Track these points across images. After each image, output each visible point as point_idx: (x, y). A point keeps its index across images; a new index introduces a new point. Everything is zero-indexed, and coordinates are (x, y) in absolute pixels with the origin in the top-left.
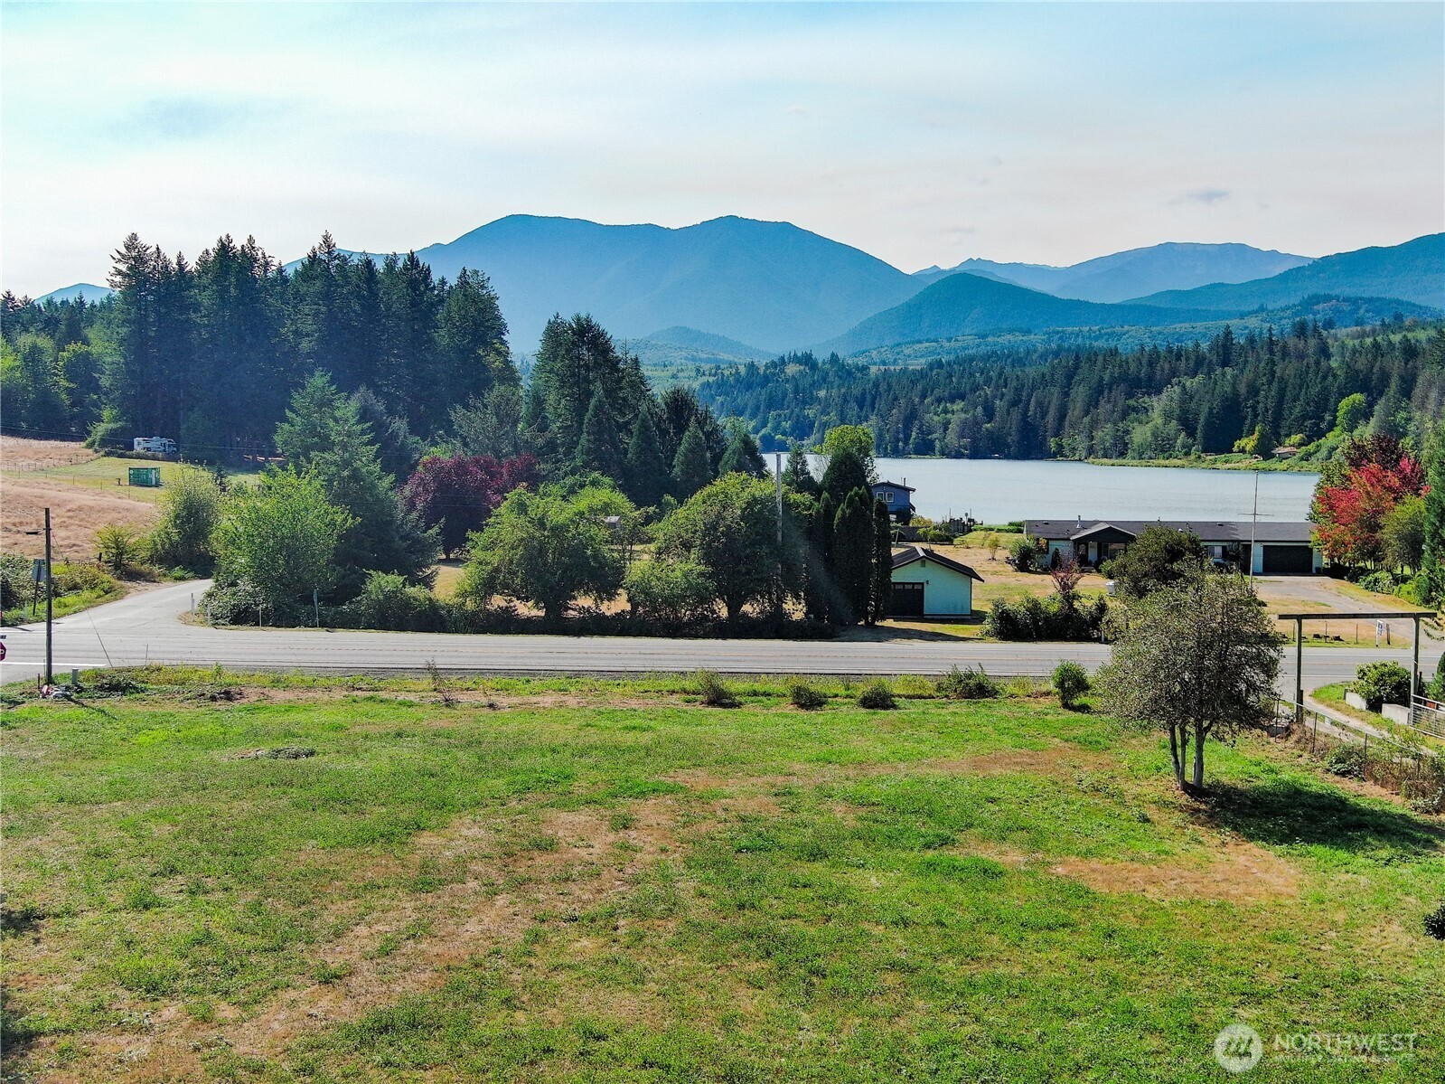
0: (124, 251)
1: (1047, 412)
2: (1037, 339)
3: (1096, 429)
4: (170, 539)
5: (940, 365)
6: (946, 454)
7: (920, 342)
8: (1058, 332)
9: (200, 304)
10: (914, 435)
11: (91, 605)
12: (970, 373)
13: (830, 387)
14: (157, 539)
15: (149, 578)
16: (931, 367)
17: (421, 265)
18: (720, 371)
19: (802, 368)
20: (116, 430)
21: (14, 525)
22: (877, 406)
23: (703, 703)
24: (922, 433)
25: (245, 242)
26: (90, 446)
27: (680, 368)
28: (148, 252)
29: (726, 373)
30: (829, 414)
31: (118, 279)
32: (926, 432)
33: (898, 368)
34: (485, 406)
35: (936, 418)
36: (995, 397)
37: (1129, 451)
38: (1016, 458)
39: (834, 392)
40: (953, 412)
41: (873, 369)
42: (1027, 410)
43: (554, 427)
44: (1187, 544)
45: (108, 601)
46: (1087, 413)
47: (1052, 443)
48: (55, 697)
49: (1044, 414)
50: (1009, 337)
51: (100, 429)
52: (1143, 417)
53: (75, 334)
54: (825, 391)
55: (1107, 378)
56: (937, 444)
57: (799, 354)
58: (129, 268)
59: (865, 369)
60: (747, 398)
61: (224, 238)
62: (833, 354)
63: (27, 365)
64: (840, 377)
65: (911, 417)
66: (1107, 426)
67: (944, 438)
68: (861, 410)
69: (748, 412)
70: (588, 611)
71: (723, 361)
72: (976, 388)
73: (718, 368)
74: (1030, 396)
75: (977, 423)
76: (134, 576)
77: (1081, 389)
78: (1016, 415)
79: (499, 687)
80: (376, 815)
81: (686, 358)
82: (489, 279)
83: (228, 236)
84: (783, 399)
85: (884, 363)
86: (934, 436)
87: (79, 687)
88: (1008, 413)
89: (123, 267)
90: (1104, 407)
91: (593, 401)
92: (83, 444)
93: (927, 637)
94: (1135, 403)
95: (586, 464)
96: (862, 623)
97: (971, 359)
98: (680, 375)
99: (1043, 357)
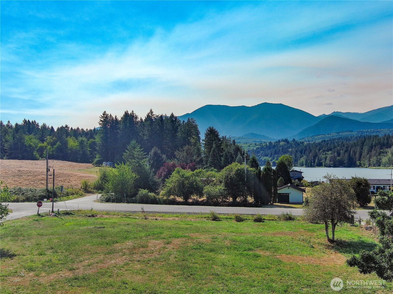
0: (102, 115)
1: (356, 154)
2: (355, 133)
3: (371, 158)
4: (99, 183)
5: (325, 141)
6: (326, 166)
7: (319, 135)
8: (361, 131)
9: (120, 128)
10: (316, 161)
11: (75, 198)
12: (333, 143)
13: (292, 148)
14: (96, 183)
15: (93, 193)
16: (322, 142)
17: (175, 116)
18: (262, 144)
19: (285, 143)
20: (99, 160)
21: (64, 180)
22: (306, 153)
23: (211, 220)
24: (319, 160)
25: (131, 112)
26: (93, 165)
27: (251, 144)
28: (108, 115)
29: (263, 145)
30: (292, 155)
31: (101, 122)
32: (320, 160)
33: (312, 142)
34: (184, 150)
35: (323, 156)
36: (340, 150)
37: (381, 164)
38: (347, 167)
39: (294, 149)
40: (328, 154)
41: (305, 143)
42: (350, 153)
43: (203, 156)
44: (363, 181)
45: (80, 197)
46: (368, 154)
47: (358, 163)
48: (53, 215)
49: (355, 154)
50: (346, 133)
51: (96, 160)
52: (385, 155)
53: (92, 137)
54: (291, 149)
55: (374, 143)
56: (323, 163)
57: (284, 139)
58: (104, 120)
59: (303, 142)
60: (269, 152)
61: (126, 111)
62: (293, 139)
63: (80, 145)
64: (295, 145)
65: (315, 156)
66: (374, 157)
67: (326, 161)
68: (301, 154)
69: (269, 155)
70: (195, 199)
71: (263, 142)
72: (335, 147)
73: (261, 143)
74: (351, 149)
75: (335, 157)
76: (89, 192)
77: (366, 147)
78: (347, 155)
79: (161, 216)
80: (108, 239)
81: (253, 141)
82: (195, 120)
83: (127, 111)
84: (279, 151)
85: (309, 141)
86: (322, 161)
87: (59, 213)
88: (344, 154)
89: (102, 119)
90: (373, 152)
91: (212, 149)
92: (92, 164)
93: (286, 207)
94: (383, 151)
95: (210, 166)
96: (270, 204)
97: (334, 139)
98: (251, 146)
99: (356, 138)
